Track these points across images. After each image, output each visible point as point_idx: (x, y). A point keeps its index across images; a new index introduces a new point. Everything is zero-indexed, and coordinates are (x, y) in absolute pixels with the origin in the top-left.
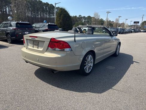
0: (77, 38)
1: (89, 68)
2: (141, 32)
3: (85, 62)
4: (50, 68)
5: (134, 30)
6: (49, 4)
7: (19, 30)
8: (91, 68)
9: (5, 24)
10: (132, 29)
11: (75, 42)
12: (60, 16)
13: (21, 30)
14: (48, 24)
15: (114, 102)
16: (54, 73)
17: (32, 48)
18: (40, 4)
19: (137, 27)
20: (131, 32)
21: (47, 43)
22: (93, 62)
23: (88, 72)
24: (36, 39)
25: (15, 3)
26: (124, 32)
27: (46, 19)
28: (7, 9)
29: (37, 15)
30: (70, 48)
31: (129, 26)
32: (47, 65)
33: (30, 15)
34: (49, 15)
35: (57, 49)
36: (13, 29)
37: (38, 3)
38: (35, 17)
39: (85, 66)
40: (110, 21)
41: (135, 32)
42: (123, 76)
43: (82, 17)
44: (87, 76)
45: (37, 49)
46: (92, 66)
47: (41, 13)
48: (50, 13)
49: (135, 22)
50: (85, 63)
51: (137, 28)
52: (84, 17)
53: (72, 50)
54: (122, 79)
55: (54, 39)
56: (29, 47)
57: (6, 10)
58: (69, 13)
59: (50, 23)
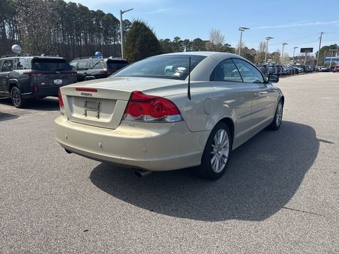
0: (193, 91)
1: (221, 162)
2: (318, 71)
3: (212, 148)
4: (132, 166)
5: (302, 66)
6: (103, 14)
7: (39, 75)
8: (226, 160)
9: (6, 61)
10: (297, 64)
11: (190, 99)
12: (134, 41)
13: (45, 76)
14: (106, 60)
15: (296, 243)
16: (141, 176)
17: (83, 117)
18: (83, 14)
19: (310, 61)
20: (297, 72)
21: (122, 105)
22: (228, 145)
23: (220, 171)
24: (94, 95)
25: (27, 13)
26: (281, 72)
27: (99, 48)
28: (7, 28)
29: (78, 40)
30: (179, 115)
31: (291, 59)
32: (122, 158)
33: (60, 40)
34: (106, 39)
35: (148, 118)
36: (25, 73)
37: (78, 12)
38: (73, 45)
39: (212, 156)
40: (246, 48)
41: (306, 71)
42: (303, 177)
43: (181, 41)
44: (218, 181)
45: (95, 119)
46: (227, 155)
47: (85, 34)
48: (106, 34)
49: (303, 50)
50: (212, 151)
51: (308, 63)
52: (187, 41)
53: (182, 120)
54: (302, 186)
55: (140, 92)
56: (75, 115)
57: (4, 29)
58: (153, 32)
59: (111, 58)
